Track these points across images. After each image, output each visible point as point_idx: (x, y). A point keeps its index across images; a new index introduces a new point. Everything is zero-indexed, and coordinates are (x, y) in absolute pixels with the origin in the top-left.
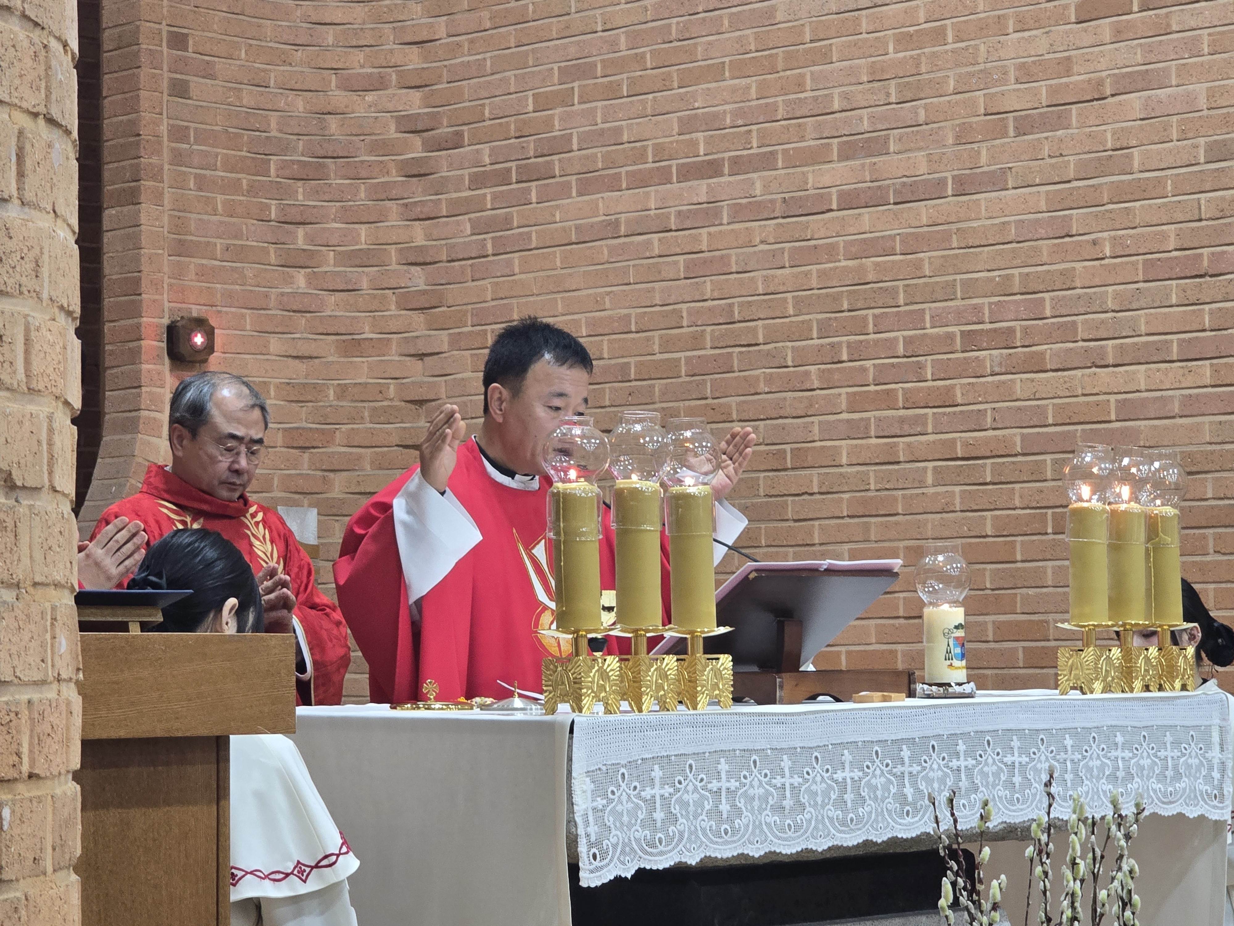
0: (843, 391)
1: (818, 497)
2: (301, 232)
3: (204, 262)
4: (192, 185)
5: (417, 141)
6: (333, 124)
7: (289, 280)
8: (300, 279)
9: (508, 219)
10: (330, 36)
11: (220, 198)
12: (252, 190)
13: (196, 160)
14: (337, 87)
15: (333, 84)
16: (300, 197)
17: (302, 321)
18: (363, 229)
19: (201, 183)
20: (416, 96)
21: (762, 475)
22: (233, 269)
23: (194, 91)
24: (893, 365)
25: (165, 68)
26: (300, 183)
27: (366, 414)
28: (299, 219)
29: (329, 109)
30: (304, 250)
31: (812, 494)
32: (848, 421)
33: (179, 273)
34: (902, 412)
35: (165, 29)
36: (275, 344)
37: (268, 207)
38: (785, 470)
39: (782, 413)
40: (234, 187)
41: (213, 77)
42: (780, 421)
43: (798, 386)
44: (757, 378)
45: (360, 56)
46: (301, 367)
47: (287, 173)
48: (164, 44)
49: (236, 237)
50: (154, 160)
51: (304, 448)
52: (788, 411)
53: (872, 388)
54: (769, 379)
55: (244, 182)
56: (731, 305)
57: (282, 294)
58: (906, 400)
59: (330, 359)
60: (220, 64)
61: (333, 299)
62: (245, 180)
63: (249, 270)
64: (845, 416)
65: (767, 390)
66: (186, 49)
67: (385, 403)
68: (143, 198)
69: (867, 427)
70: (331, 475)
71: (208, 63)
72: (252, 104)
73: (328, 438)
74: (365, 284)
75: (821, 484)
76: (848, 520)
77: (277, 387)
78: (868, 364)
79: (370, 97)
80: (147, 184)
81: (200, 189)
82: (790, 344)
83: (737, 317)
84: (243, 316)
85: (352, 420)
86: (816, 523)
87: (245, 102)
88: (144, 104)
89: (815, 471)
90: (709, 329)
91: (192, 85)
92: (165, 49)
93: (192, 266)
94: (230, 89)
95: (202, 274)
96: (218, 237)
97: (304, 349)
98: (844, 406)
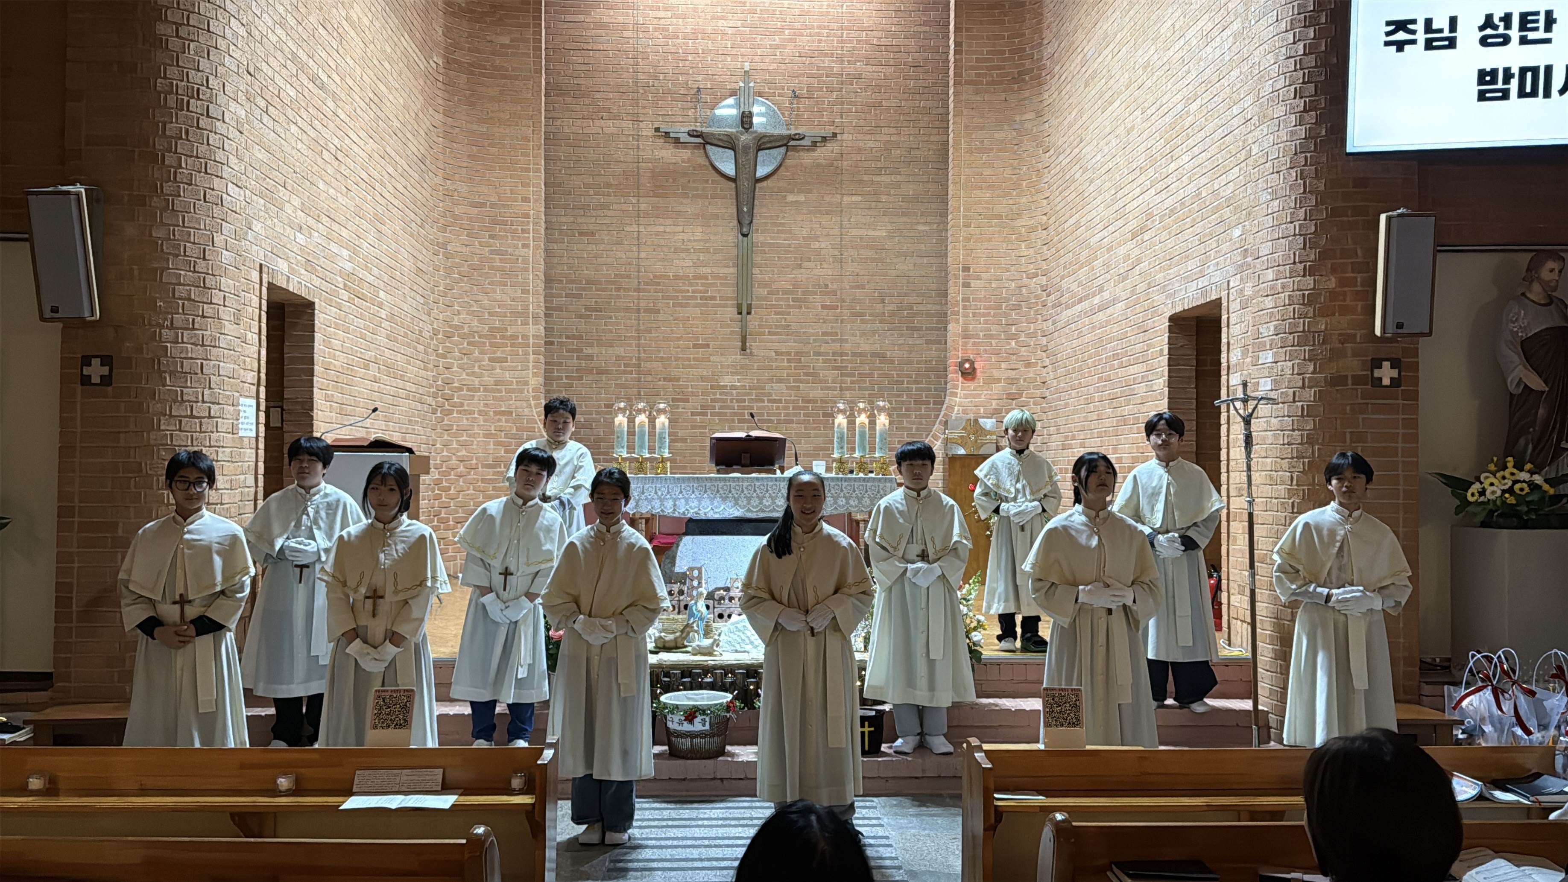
3: (975, 340)
4: (971, 315)
7: (1010, 344)
8: (1013, 343)
10: (1023, 260)
11: (982, 319)
13: (973, 307)
16: (1013, 316)
19: (974, 315)
22: (988, 342)
25: (961, 278)
26: (1012, 311)
27: (1032, 387)
33: (965, 344)
35: (961, 266)
36: (1003, 365)
37: (1001, 320)
40: (988, 315)
41: (980, 279)
45: (1032, 266)
49: (988, 331)
50: (956, 309)
51: (1013, 399)
57: (1006, 349)
59: (1022, 369)
60: (983, 275)
62: (992, 312)
63: (994, 342)
66: (969, 272)
71: (978, 275)
72: (996, 286)
77: (1004, 379)
80: (952, 317)
84: (989, 357)
85: (1027, 389)
87: (993, 286)
88: (951, 291)
91: (972, 283)
92: (961, 273)
93: (970, 342)
94: (987, 282)
95: (974, 344)
96: (981, 332)
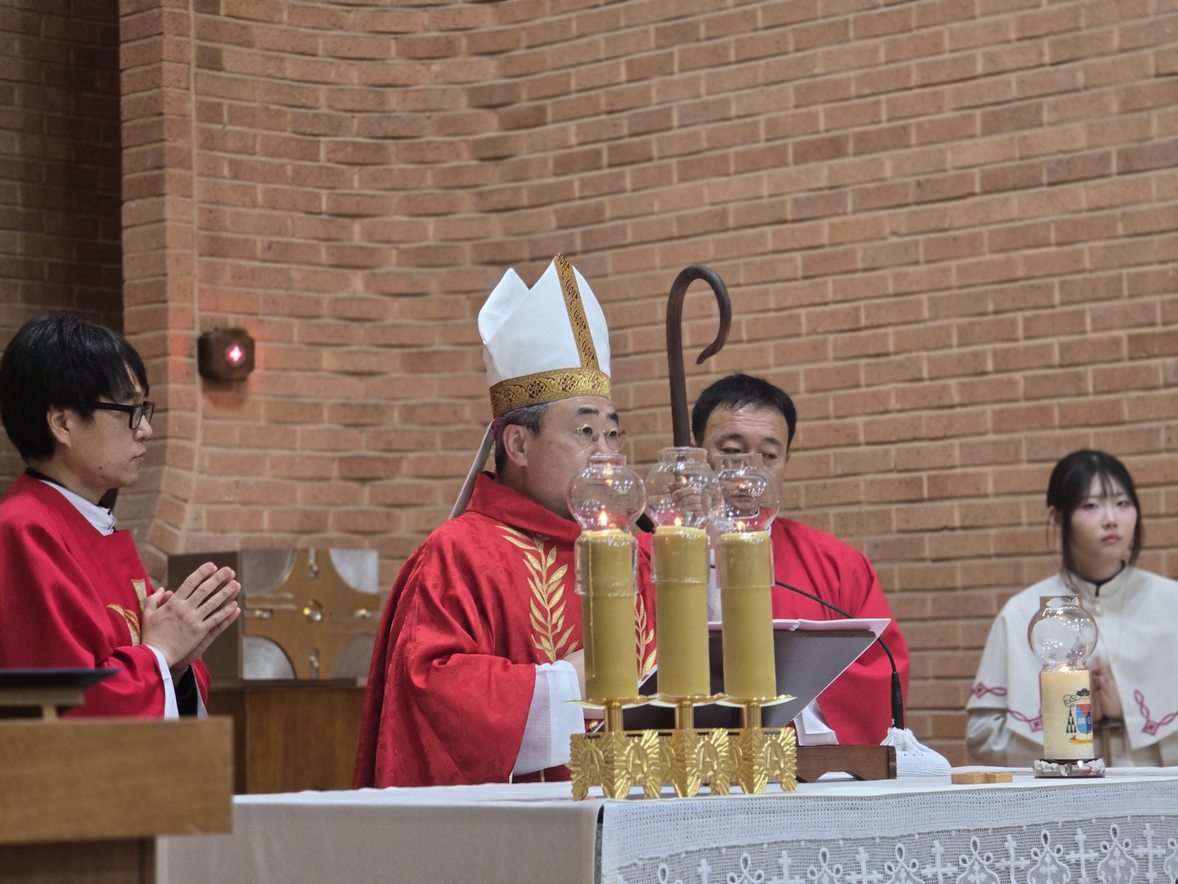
0: (989, 408)
1: (959, 533)
2: (357, 227)
3: (242, 262)
4: (226, 171)
5: (492, 118)
6: (393, 97)
7: (343, 283)
8: (357, 281)
9: (599, 210)
11: (260, 187)
12: (298, 178)
13: (231, 143)
14: (399, 55)
15: (393, 51)
16: (356, 185)
17: (360, 331)
18: (431, 223)
19: (238, 170)
20: (490, 64)
21: (894, 507)
22: (279, 271)
23: (227, 62)
24: (1047, 377)
25: (193, 33)
26: (356, 169)
27: (438, 439)
28: (354, 210)
29: (388, 80)
30: (361, 248)
31: (953, 529)
32: (994, 444)
33: (212, 276)
34: (1058, 433)
36: (328, 359)
37: (318, 197)
38: (921, 500)
39: (918, 434)
40: (278, 173)
41: (250, 44)
42: (915, 444)
43: (936, 403)
44: (888, 394)
45: (424, 17)
46: (360, 385)
47: (340, 156)
48: (191, 7)
49: (279, 233)
50: (181, 143)
51: (363, 480)
52: (923, 432)
53: (1023, 404)
54: (902, 395)
55: (289, 168)
56: (856, 310)
57: (336, 300)
58: (1063, 416)
59: (395, 375)
60: (257, 30)
61: (396, 305)
62: (290, 165)
64: (990, 437)
65: (898, 407)
66: (216, 13)
67: (460, 427)
68: (167, 188)
69: (1017, 450)
70: (397, 512)
71: (244, 28)
72: (297, 76)
73: (393, 467)
74: (434, 287)
75: (964, 517)
76: (995, 561)
77: (333, 408)
78: (1018, 376)
79: (436, 66)
80: (173, 171)
81: (236, 177)
82: (924, 354)
83: (863, 322)
84: (290, 327)
85: (421, 447)
86: (959, 564)
87: (288, 73)
88: (168, 78)
89: (955, 503)
90: (831, 337)
91: (225, 55)
92: (192, 12)
93: (228, 269)
94: (270, 58)
95: (240, 276)
96: (259, 233)
97: (363, 364)
98: (989, 425)
